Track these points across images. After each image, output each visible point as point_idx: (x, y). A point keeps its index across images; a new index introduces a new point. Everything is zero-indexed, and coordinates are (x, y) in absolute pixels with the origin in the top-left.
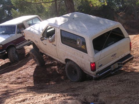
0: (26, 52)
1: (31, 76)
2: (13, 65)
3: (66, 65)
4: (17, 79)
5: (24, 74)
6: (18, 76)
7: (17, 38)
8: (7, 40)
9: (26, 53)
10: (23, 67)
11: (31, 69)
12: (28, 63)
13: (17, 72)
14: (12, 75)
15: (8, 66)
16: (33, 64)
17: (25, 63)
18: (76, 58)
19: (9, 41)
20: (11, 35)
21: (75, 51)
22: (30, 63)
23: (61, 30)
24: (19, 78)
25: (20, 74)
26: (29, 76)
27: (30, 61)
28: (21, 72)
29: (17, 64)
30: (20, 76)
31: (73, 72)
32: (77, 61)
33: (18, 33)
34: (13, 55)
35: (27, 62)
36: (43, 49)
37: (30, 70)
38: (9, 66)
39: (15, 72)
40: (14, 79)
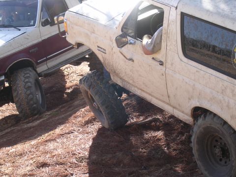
0: (68, 85)
1: (81, 160)
2: (28, 123)
3: (195, 129)
4: (38, 167)
5: (60, 151)
6: (41, 159)
7: (40, 40)
8: (9, 43)
9: (69, 88)
10: (58, 131)
11: (81, 136)
12: (72, 119)
13: (37, 146)
14: (21, 155)
15: (10, 127)
16: (88, 122)
17: (63, 118)
18: (228, 106)
19: (17, 50)
20: (23, 29)
21: (226, 84)
22: (80, 119)
23: (183, 15)
24: (44, 165)
25: (46, 153)
26: (74, 160)
27: (78, 113)
28: (51, 146)
29: (38, 122)
30: (47, 158)
31: (217, 151)
32: (232, 117)
33: (45, 23)
34: (28, 92)
35: (70, 115)
36: (122, 75)
37: (77, 142)
38: (13, 125)
39: (33, 146)
40: (29, 168)
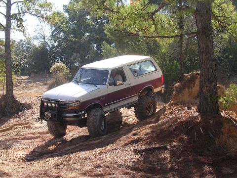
1: (120, 166)
2: (92, 141)
4: (95, 168)
5: (108, 159)
6: (97, 163)
7: (107, 93)
8: (89, 93)
10: (109, 147)
11: (121, 152)
12: (117, 142)
13: (96, 155)
14: (86, 159)
15: (82, 142)
16: (126, 145)
17: (112, 140)
19: (93, 98)
20: (99, 86)
22: (121, 142)
24: (99, 166)
25: (101, 160)
26: (116, 166)
27: (121, 139)
28: (104, 156)
29: (99, 141)
30: (100, 163)
33: (110, 85)
35: (117, 139)
37: (119, 155)
38: (84, 141)
39: (93, 155)
40: (90, 167)
